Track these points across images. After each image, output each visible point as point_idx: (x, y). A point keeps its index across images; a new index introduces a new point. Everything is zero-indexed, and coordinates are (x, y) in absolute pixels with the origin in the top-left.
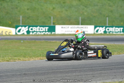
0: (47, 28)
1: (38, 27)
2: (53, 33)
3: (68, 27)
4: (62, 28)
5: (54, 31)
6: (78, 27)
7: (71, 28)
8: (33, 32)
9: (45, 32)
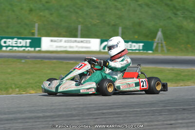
0: (28, 41)
1: (15, 40)
2: (37, 49)
3: (61, 41)
4: (52, 41)
5: (39, 46)
6: (76, 41)
7: (65, 42)
8: (7, 47)
9: (26, 47)
